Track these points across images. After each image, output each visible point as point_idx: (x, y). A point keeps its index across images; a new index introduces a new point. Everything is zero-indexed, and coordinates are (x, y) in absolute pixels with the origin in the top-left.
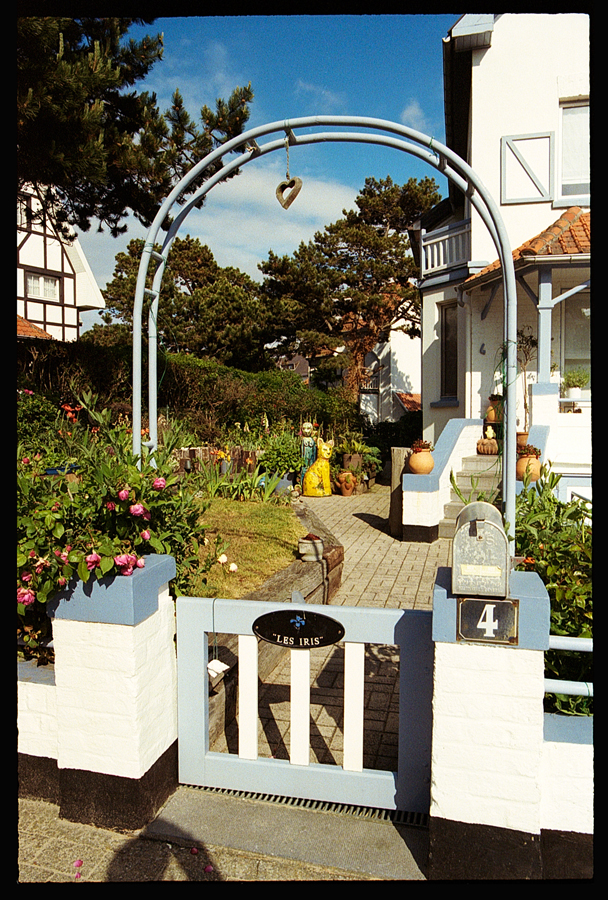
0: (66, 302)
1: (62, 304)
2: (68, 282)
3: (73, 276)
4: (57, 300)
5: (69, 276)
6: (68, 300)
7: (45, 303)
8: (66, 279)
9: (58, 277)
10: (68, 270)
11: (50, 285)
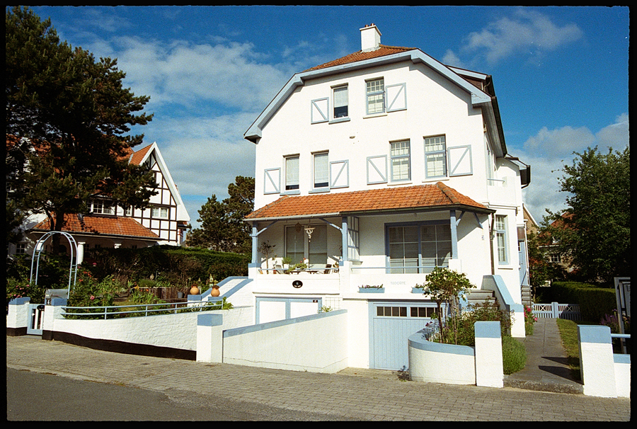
0: (171, 219)
1: (169, 220)
2: (173, 209)
3: (176, 207)
4: (167, 218)
5: (173, 206)
6: (173, 218)
7: (160, 220)
8: (172, 208)
9: (168, 207)
10: (173, 204)
11: (164, 211)
